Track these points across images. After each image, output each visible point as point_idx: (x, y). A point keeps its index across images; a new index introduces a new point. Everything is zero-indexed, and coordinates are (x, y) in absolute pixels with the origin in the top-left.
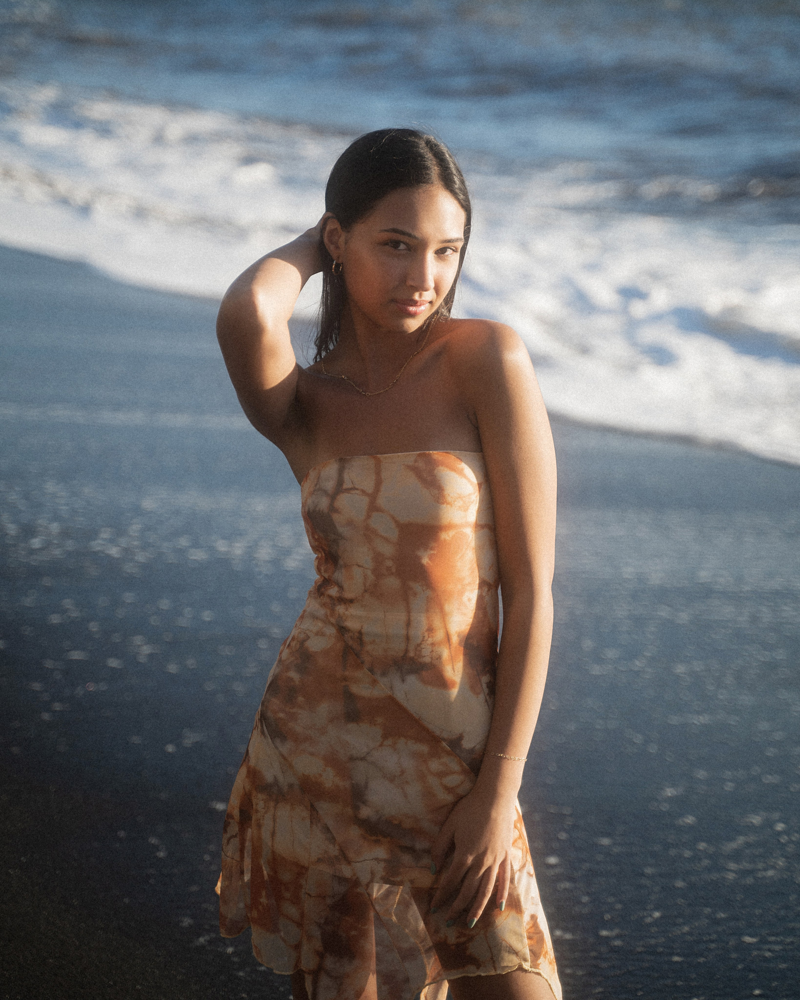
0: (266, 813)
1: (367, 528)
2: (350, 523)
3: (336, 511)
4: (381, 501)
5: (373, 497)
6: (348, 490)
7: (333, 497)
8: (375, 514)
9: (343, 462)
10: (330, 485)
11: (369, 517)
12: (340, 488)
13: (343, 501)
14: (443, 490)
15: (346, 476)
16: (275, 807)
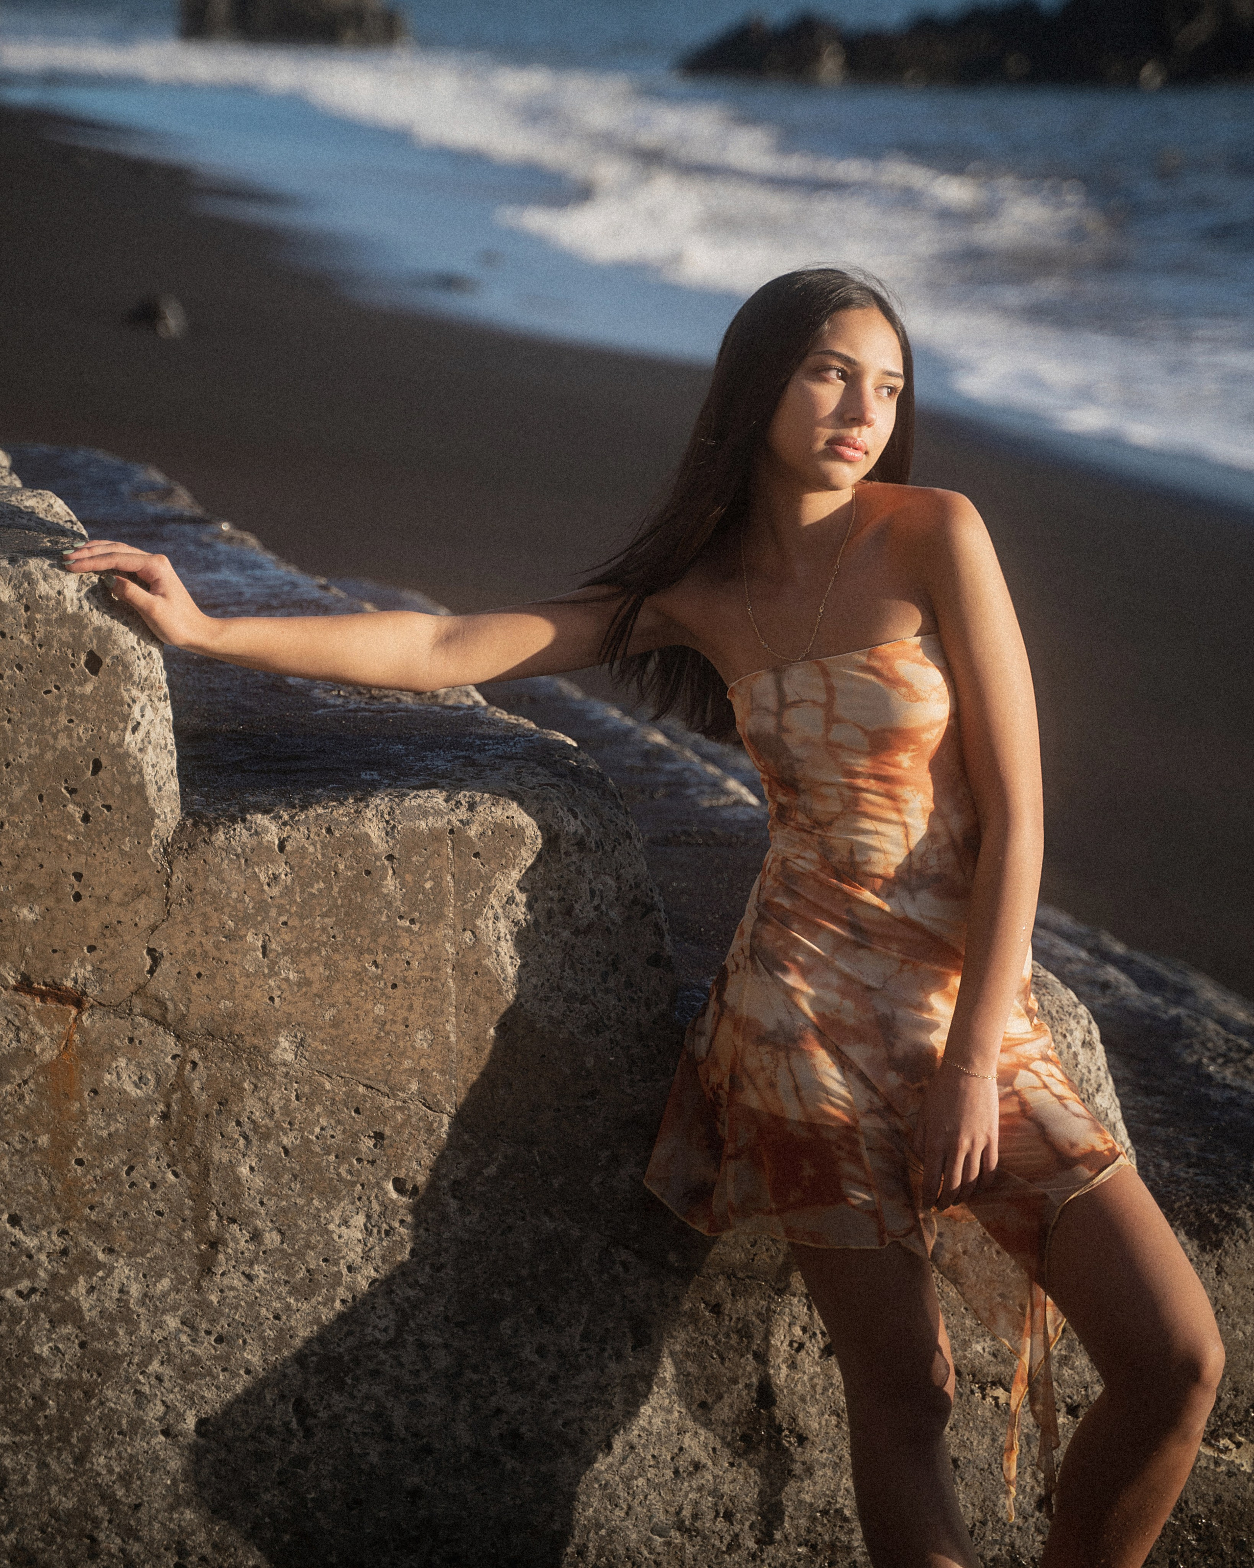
0: (776, 1066)
1: (829, 743)
2: (806, 742)
3: (787, 730)
4: (839, 711)
5: (828, 706)
6: (794, 704)
7: (779, 715)
8: (835, 727)
9: (778, 671)
10: (771, 701)
11: (828, 730)
12: (783, 704)
13: (792, 717)
14: (912, 686)
15: (786, 686)
16: (788, 1058)
